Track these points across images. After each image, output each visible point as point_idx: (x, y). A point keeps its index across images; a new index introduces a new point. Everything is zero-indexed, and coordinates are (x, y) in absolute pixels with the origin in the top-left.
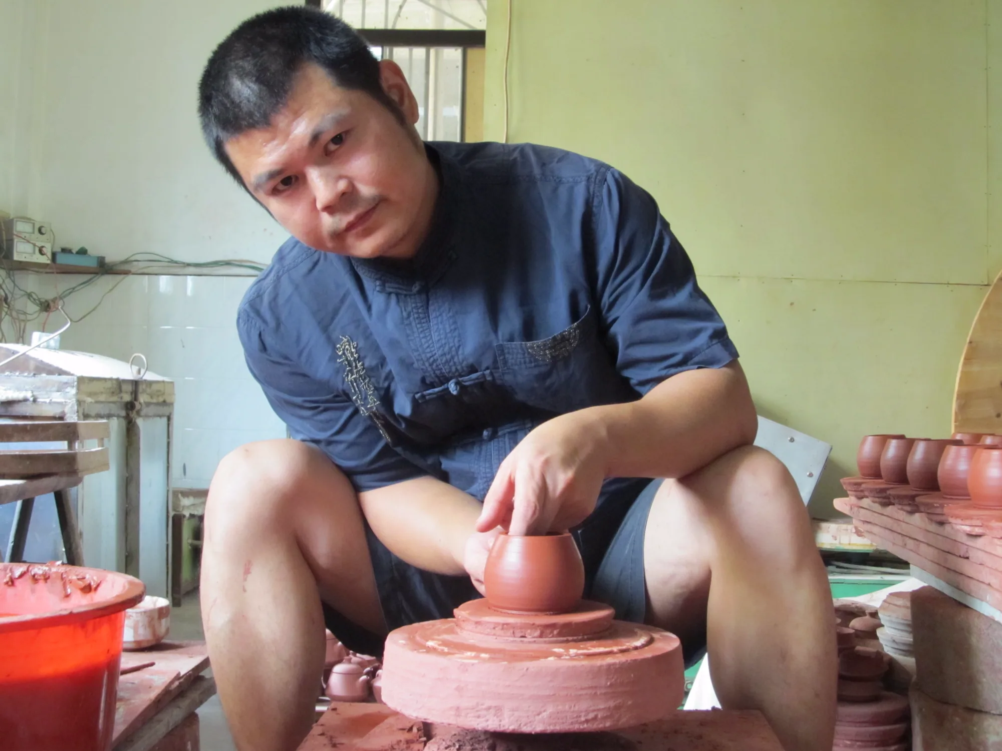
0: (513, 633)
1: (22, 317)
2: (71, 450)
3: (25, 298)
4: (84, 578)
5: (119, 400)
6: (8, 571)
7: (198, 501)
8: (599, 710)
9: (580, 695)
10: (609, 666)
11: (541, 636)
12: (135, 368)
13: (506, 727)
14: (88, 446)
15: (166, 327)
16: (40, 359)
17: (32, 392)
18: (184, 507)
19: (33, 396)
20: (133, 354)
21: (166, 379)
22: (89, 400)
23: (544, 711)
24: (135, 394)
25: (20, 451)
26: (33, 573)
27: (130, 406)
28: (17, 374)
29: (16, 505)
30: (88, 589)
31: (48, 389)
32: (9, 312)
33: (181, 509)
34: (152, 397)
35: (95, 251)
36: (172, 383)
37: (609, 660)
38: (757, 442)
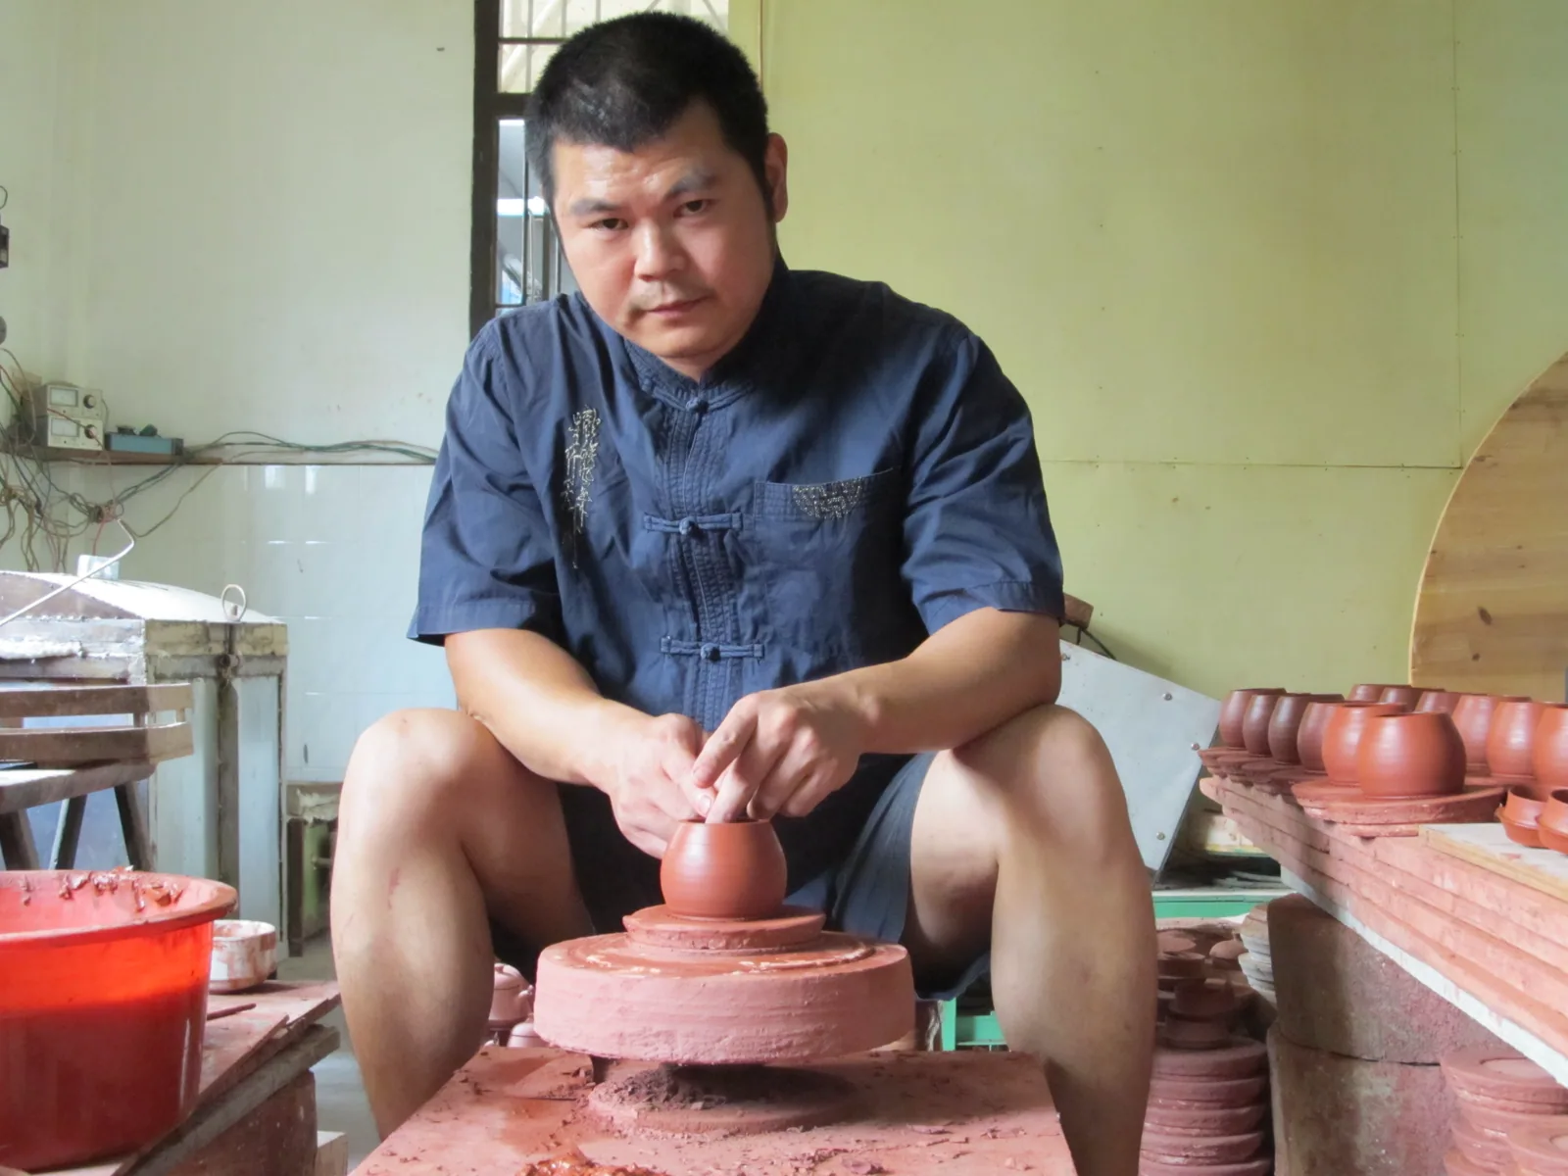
0: (693, 944)
1: (61, 531)
2: (138, 726)
3: (66, 503)
4: (161, 887)
5: (207, 653)
6: (65, 879)
7: (325, 800)
8: (795, 1035)
9: (770, 1017)
10: (807, 981)
11: (727, 947)
12: (230, 605)
13: (679, 1058)
14: (164, 720)
15: (277, 542)
16: (92, 595)
17: (81, 644)
18: (305, 808)
19: (82, 649)
20: (225, 586)
21: (273, 620)
22: (163, 653)
23: (726, 1037)
24: (230, 643)
25: (67, 729)
26: (96, 882)
27: (222, 662)
28: (59, 617)
29: (60, 807)
30: (166, 900)
31: (104, 639)
32: (42, 525)
33: (300, 812)
34: (254, 648)
35: (168, 429)
36: (283, 626)
37: (809, 974)
38: (1061, 701)
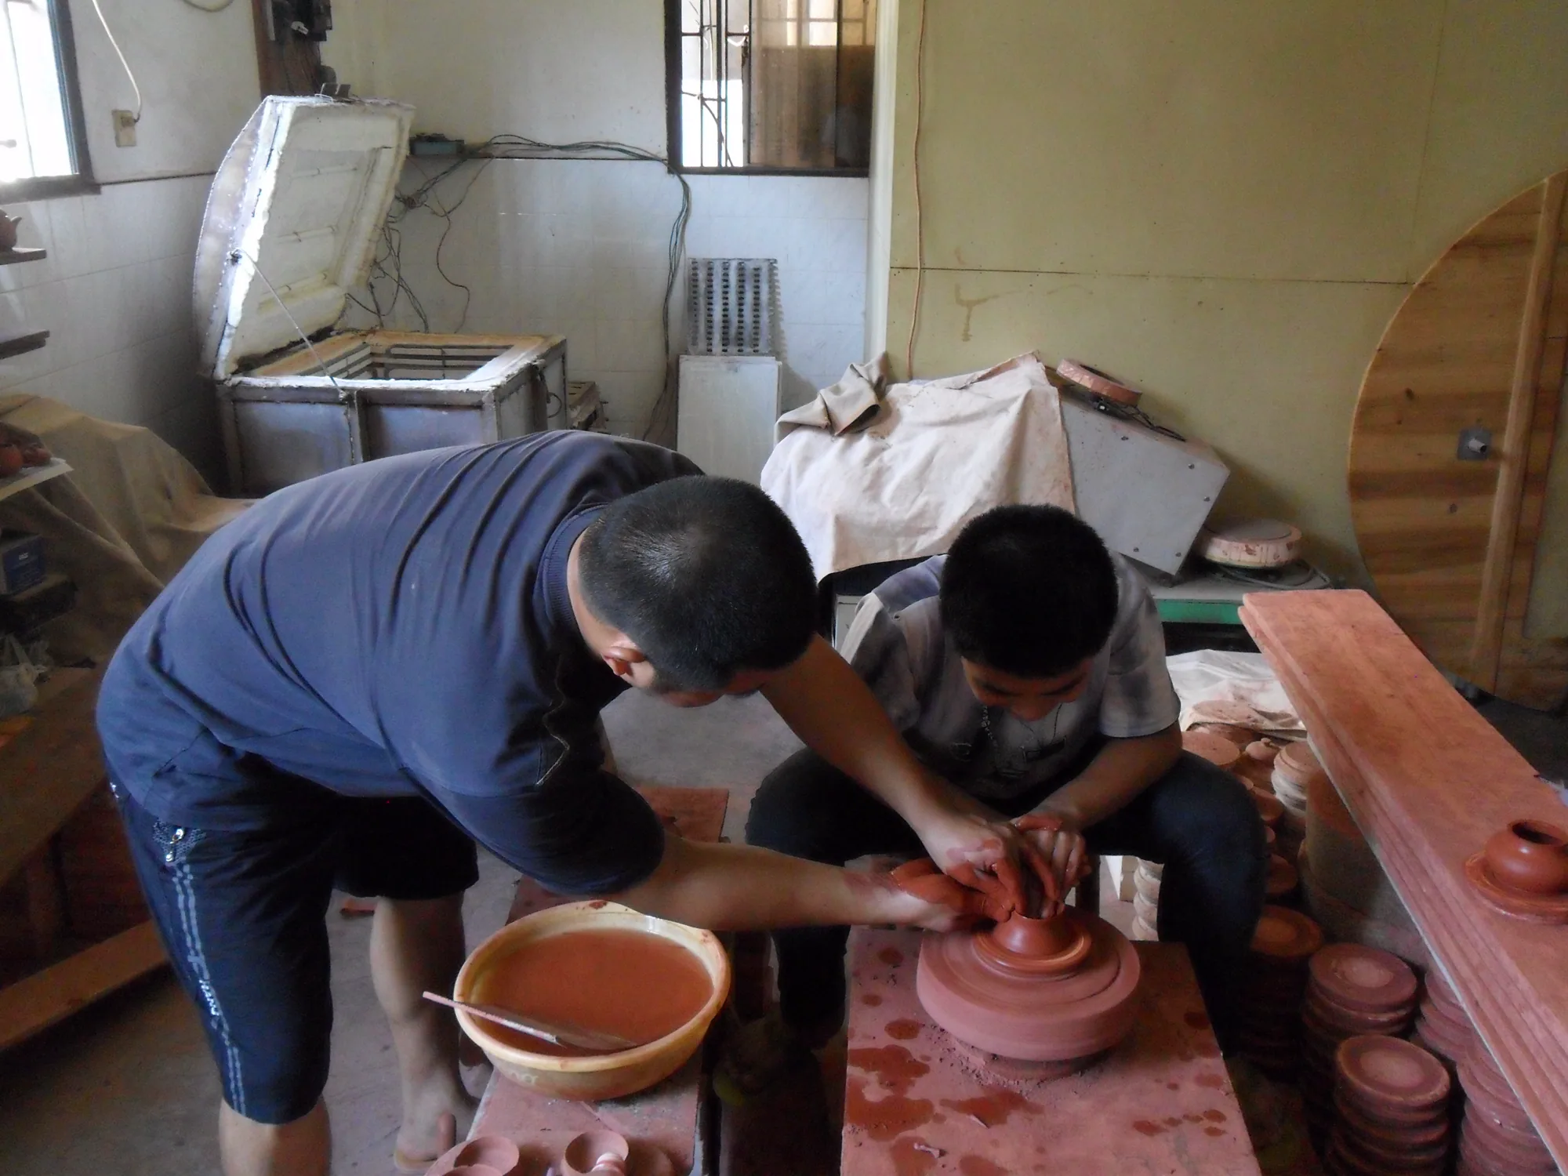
35: (451, 135)
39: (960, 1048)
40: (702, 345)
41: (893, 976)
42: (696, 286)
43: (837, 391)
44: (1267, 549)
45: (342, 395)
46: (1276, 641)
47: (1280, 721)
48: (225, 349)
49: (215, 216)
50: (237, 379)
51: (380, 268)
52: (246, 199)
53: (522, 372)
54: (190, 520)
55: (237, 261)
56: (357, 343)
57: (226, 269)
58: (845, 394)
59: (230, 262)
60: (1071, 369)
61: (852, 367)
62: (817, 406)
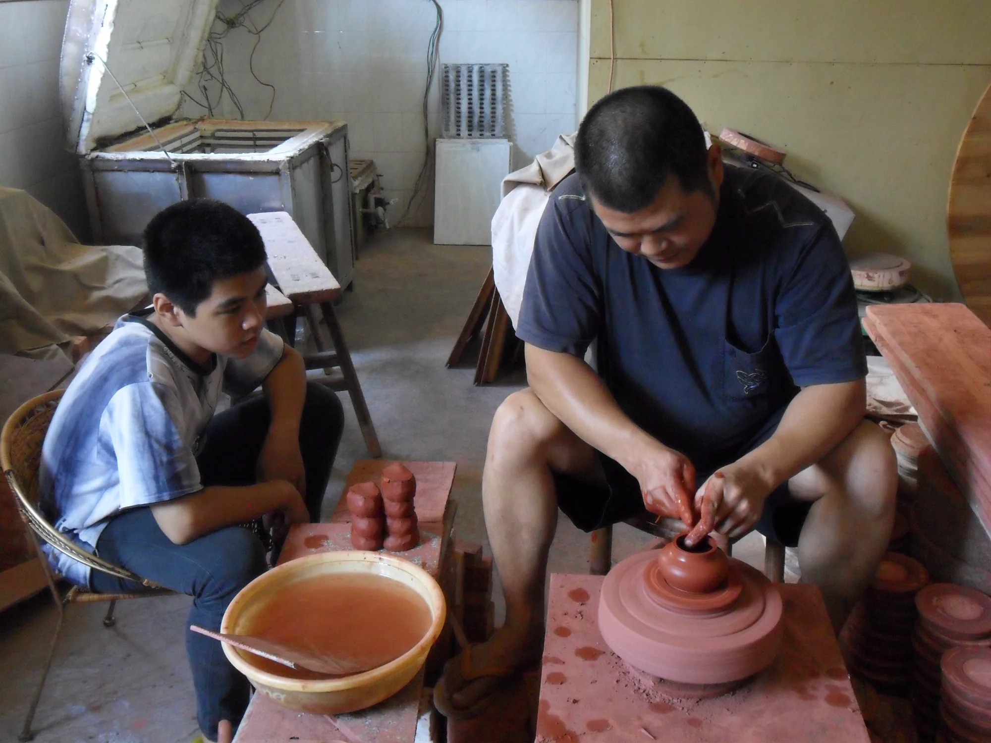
18: (355, 188)
33: (353, 190)
39: (632, 671)
40: (453, 131)
41: (580, 613)
42: (448, 86)
43: (549, 156)
44: (884, 276)
45: (174, 165)
46: (893, 343)
47: (895, 408)
48: (85, 131)
49: (74, 26)
50: (95, 154)
51: (209, 73)
52: (96, 13)
53: (311, 147)
54: (60, 261)
55: (91, 62)
56: (190, 128)
57: (83, 69)
58: (555, 159)
59: (86, 62)
60: (731, 135)
61: (561, 137)
62: (534, 168)
